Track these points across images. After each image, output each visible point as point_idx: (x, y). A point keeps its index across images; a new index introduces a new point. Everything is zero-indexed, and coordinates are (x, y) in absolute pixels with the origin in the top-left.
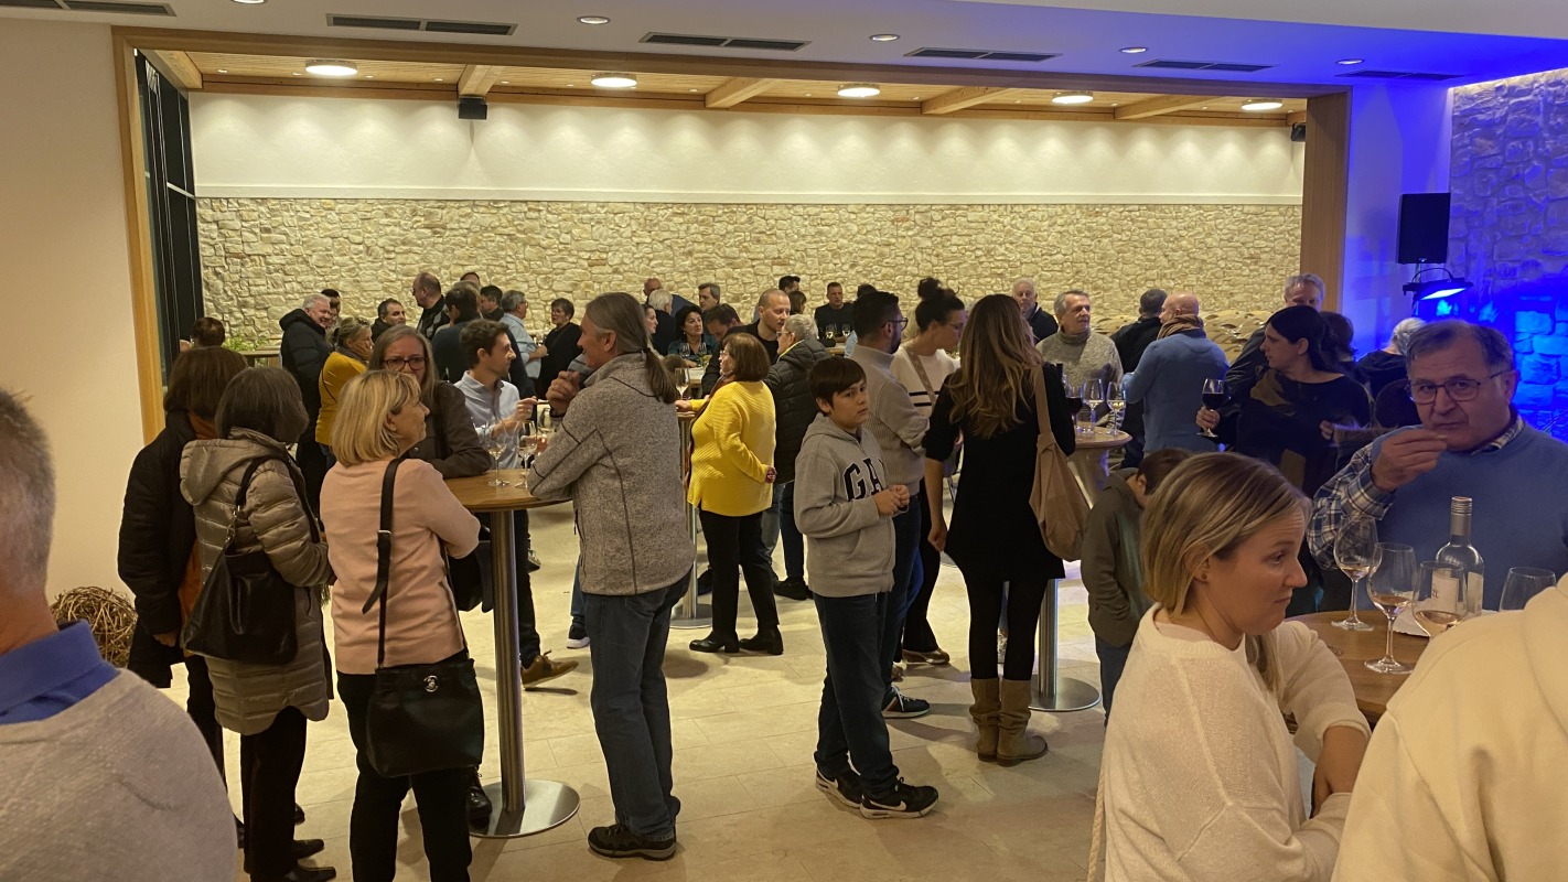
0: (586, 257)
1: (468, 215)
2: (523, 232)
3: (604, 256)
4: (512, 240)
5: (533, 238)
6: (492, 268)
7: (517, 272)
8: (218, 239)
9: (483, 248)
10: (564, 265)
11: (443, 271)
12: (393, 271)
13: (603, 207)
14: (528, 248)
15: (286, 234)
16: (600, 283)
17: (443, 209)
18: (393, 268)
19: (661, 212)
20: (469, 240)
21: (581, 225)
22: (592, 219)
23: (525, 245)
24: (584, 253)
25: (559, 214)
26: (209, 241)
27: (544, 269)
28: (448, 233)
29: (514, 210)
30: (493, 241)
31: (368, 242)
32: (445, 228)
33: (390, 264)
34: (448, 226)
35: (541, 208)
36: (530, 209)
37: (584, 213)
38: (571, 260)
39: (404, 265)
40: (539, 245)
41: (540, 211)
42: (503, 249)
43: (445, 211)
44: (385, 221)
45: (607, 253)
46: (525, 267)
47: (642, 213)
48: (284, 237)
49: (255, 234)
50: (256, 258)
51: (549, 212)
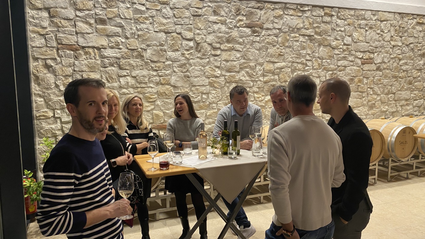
0: (361, 57)
1: (280, 17)
2: (319, 34)
3: (372, 56)
4: (311, 40)
5: (326, 39)
6: (295, 65)
7: (313, 69)
8: (49, 29)
9: (290, 47)
10: (345, 63)
11: (258, 67)
12: (218, 67)
13: (374, 15)
14: (322, 48)
15: (122, 27)
16: (367, 78)
17: (261, 9)
18: (218, 64)
19: (410, 21)
20: (280, 39)
21: (359, 30)
22: (367, 25)
23: (320, 45)
24: (359, 53)
25: (345, 20)
26: (40, 30)
27: (332, 66)
28: (264, 32)
29: (314, 14)
30: (297, 41)
31: (198, 39)
32: (262, 28)
33: (216, 60)
34: (265, 26)
35: (333, 13)
36: (326, 14)
37: (362, 19)
38: (351, 58)
39: (227, 61)
40: (330, 45)
41: (332, 16)
42: (304, 48)
43: (263, 12)
44: (213, 18)
45: (373, 53)
46: (319, 64)
47: (398, 22)
48: (119, 30)
49: (90, 25)
50: (91, 50)
51: (338, 17)
